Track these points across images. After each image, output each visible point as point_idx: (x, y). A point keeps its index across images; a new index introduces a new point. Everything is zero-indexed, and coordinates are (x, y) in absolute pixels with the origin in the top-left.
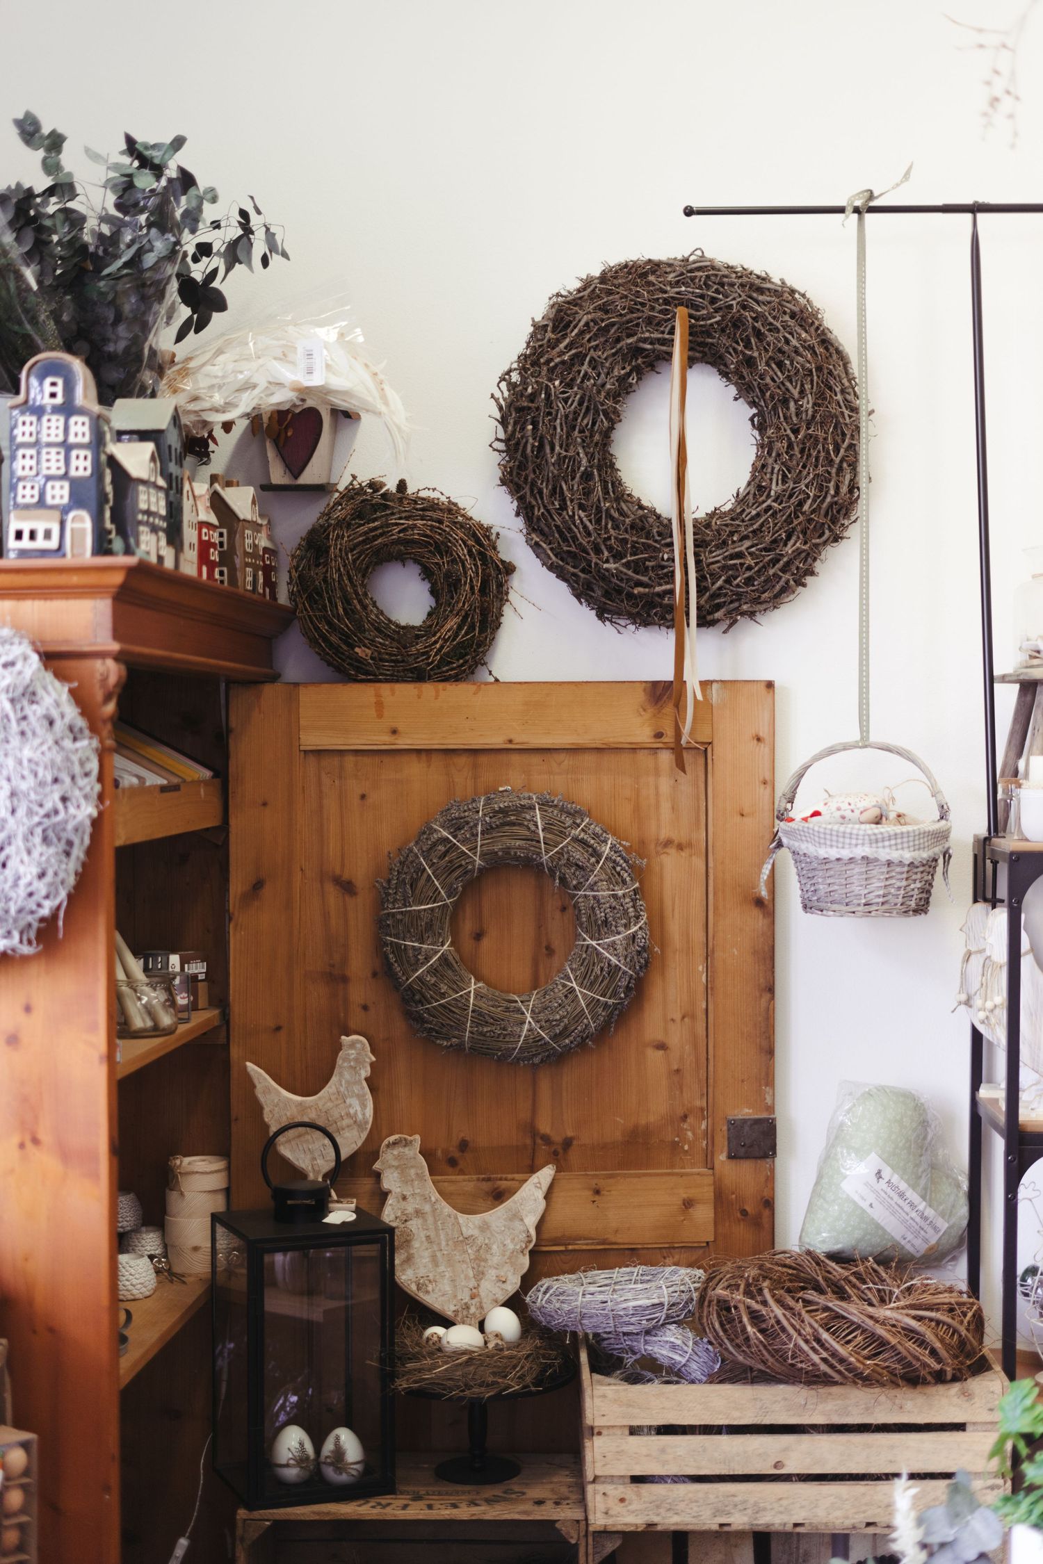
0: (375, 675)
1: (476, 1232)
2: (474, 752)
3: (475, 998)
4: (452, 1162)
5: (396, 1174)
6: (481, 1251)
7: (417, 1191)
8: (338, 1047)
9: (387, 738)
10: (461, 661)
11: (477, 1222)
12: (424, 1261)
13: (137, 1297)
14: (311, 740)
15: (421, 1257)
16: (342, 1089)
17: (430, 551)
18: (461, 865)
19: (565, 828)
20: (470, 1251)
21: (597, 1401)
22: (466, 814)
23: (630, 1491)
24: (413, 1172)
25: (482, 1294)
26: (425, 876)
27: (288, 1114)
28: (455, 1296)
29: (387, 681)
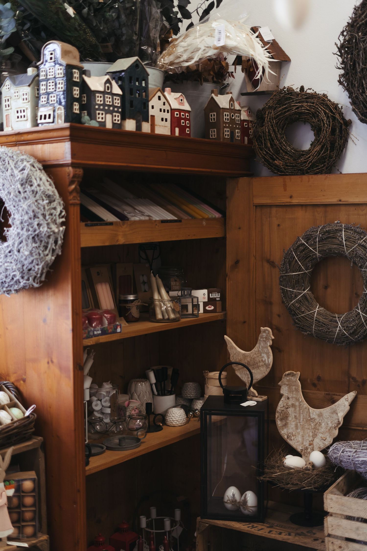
0: (285, 173)
1: (316, 417)
2: (326, 206)
3: (317, 315)
4: (314, 385)
5: (287, 388)
6: (317, 425)
7: (294, 396)
8: (260, 332)
9: (289, 200)
10: (322, 165)
11: (317, 413)
12: (292, 426)
13: (175, 425)
14: (258, 201)
15: (291, 424)
16: (260, 350)
17: (311, 117)
18: (310, 256)
19: (356, 240)
20: (312, 425)
21: (329, 501)
22: (313, 233)
23: (343, 544)
24: (294, 387)
25: (315, 444)
26: (295, 260)
27: (239, 358)
28: (303, 443)
29: (290, 175)
